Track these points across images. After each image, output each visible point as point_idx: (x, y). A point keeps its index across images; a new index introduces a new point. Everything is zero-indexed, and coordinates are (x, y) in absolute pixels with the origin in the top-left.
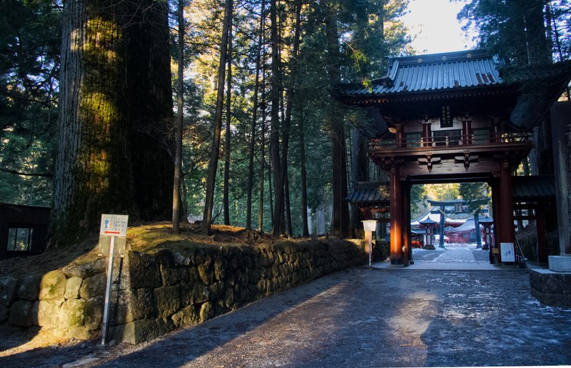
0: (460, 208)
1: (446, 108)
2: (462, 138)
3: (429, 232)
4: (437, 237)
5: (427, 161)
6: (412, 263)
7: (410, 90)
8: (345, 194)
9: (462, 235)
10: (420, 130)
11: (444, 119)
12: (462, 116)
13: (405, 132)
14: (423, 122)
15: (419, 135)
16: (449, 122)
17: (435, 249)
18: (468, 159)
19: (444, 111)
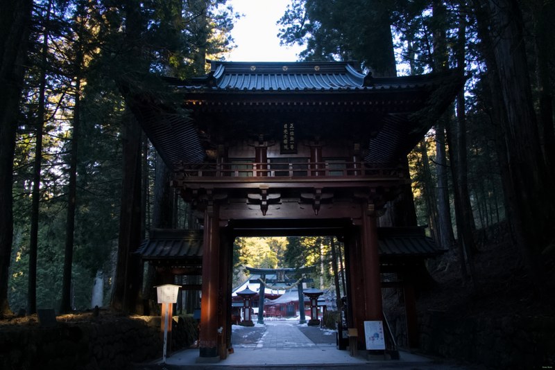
0: (283, 276)
1: (289, 126)
3: (247, 305)
4: (256, 310)
5: (261, 198)
6: (232, 351)
9: (279, 308)
10: (252, 155)
11: (285, 142)
12: (310, 139)
13: (230, 156)
14: (257, 144)
16: (292, 147)
17: (254, 325)
18: (319, 197)
19: (286, 131)
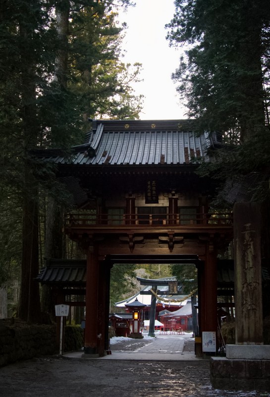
0: (175, 288)
1: (151, 183)
2: (168, 216)
3: (136, 317)
4: (147, 323)
5: (128, 240)
6: (109, 353)
7: (113, 163)
8: (35, 273)
9: (180, 320)
10: (124, 205)
11: (149, 194)
12: (169, 192)
13: (107, 205)
14: (127, 197)
15: (122, 210)
16: (154, 198)
17: (143, 337)
18: (172, 240)
19: (149, 186)
